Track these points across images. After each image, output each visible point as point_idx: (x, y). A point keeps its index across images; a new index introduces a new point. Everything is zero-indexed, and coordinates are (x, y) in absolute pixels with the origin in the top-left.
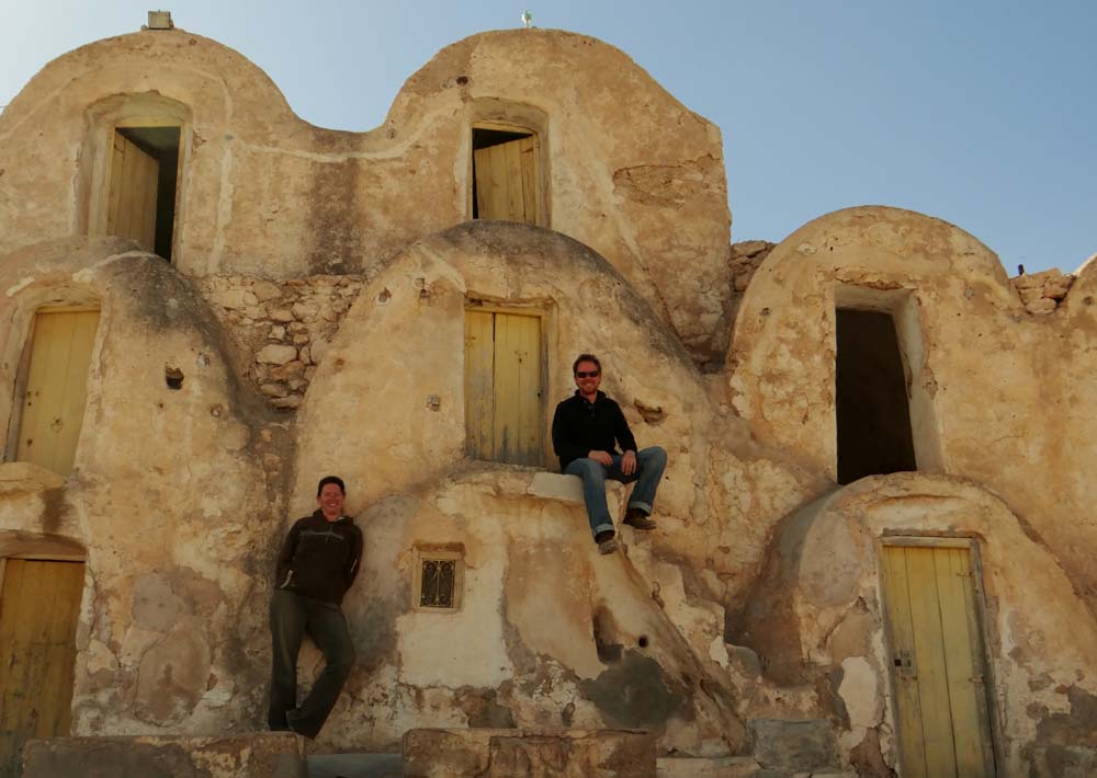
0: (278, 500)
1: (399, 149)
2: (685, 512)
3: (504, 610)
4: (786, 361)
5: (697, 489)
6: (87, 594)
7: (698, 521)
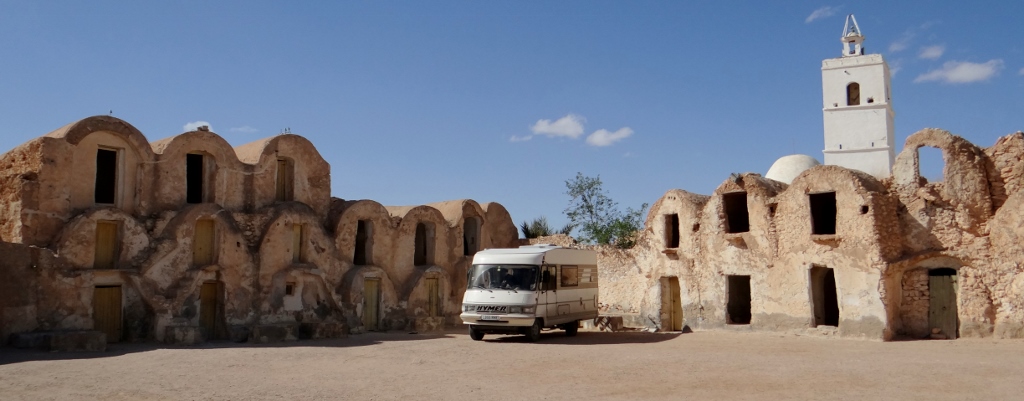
1: (262, 171)
3: (302, 296)
4: (347, 236)
6: (226, 294)
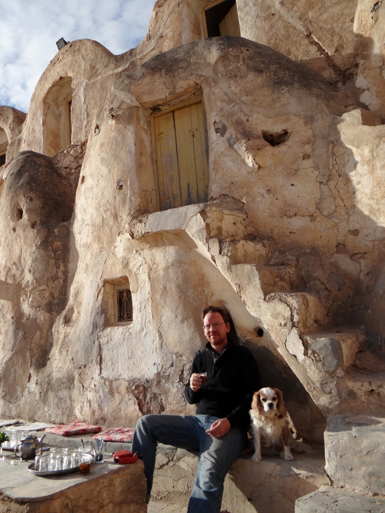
0: (62, 268)
2: (312, 209)
5: (322, 186)
7: (325, 213)
